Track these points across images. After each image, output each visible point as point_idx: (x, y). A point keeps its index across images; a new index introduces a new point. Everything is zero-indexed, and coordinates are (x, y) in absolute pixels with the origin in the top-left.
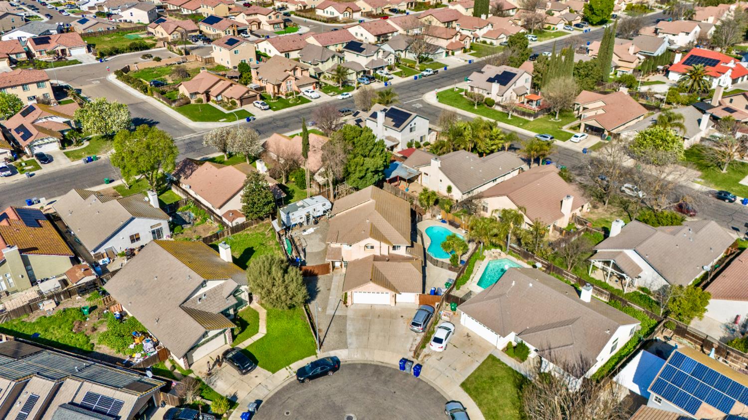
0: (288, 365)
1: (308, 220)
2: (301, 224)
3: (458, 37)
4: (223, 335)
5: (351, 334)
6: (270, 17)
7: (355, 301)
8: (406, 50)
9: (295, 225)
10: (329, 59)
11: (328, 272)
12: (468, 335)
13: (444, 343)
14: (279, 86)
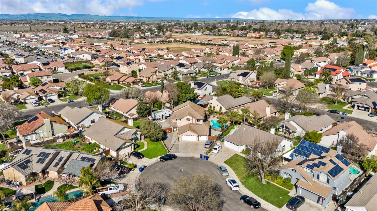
0: (156, 157)
1: (163, 117)
2: (160, 119)
3: (226, 63)
4: (131, 147)
5: (181, 149)
6: (144, 57)
7: (182, 140)
8: (203, 68)
9: (158, 119)
10: (170, 69)
11: (171, 132)
12: (227, 149)
13: (218, 150)
14: (149, 78)
